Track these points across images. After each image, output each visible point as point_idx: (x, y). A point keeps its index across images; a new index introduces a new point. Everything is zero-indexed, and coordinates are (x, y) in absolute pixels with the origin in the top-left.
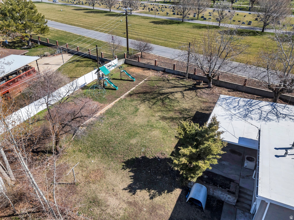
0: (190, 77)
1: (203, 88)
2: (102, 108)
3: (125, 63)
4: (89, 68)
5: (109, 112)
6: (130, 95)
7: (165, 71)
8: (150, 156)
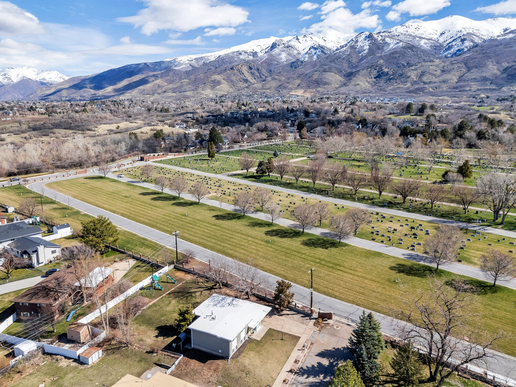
1: (216, 288)
2: (150, 302)
3: (175, 268)
4: (147, 273)
5: (154, 305)
6: (169, 294)
7: (199, 275)
8: (168, 325)
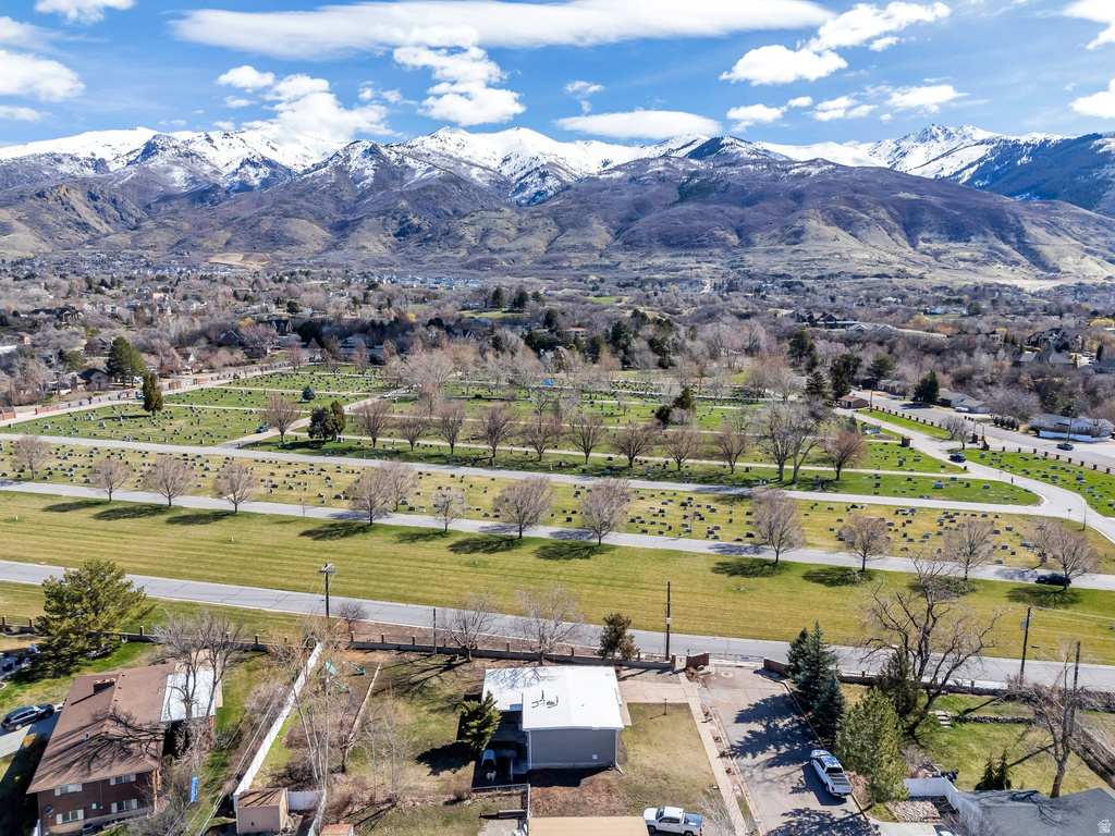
0: (440, 651)
1: (461, 664)
7: (399, 649)
8: (438, 747)
